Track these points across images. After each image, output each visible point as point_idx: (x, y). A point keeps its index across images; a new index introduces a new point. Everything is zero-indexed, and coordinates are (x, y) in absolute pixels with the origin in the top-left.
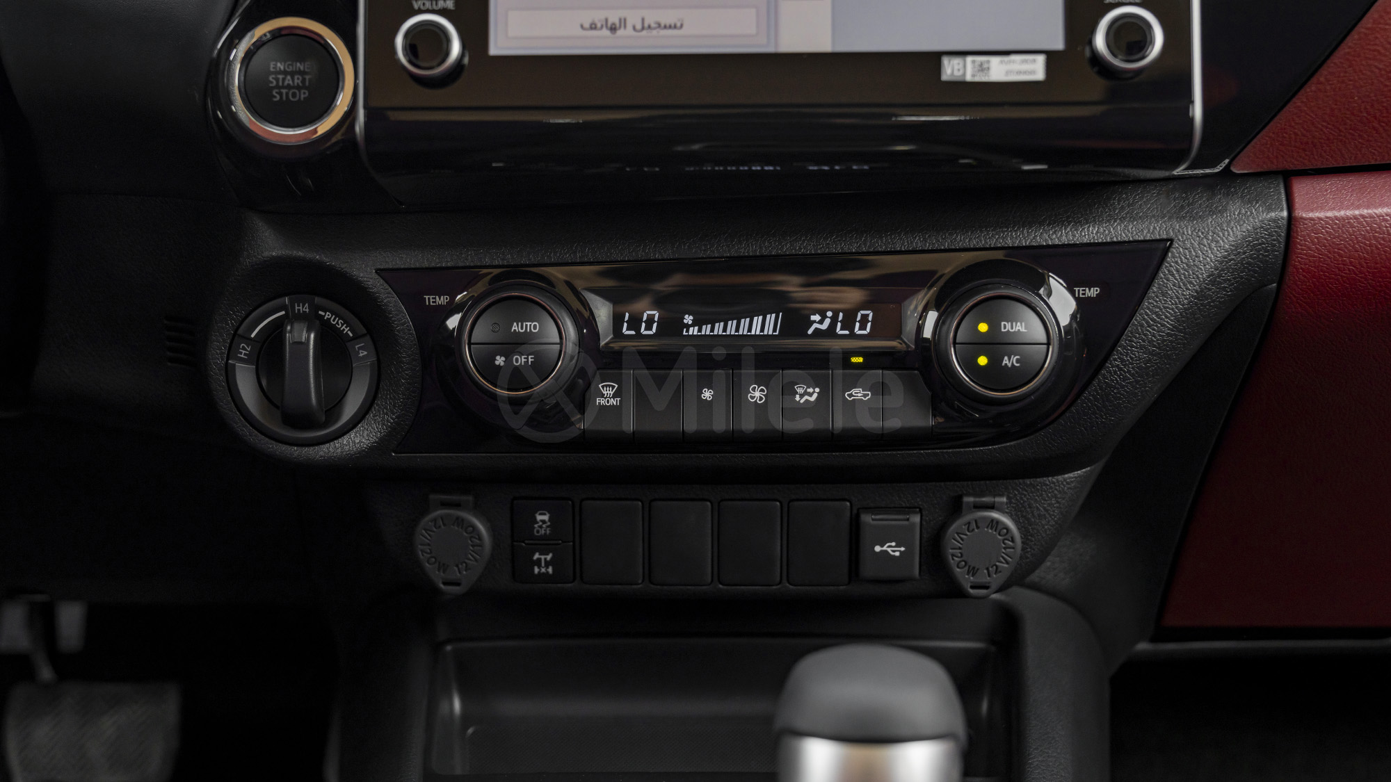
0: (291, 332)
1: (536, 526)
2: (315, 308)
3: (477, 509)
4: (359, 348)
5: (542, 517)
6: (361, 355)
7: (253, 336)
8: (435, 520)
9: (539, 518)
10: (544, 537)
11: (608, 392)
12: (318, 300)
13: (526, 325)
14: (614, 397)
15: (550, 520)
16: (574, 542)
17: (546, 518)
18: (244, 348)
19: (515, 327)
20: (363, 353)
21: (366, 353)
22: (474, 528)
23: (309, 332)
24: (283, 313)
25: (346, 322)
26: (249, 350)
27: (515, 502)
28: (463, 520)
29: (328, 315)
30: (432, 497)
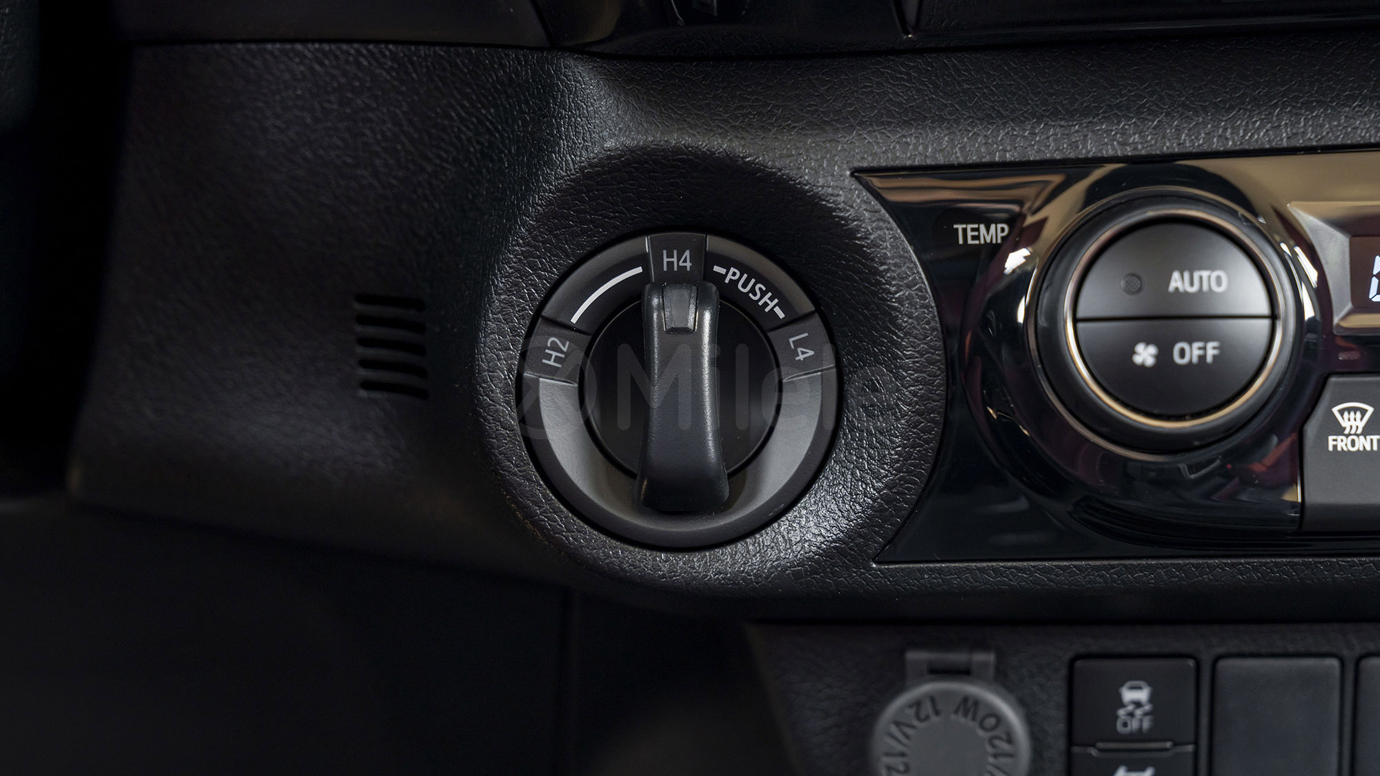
0: (662, 307)
1: (1121, 712)
2: (706, 260)
3: (1002, 679)
4: (798, 344)
5: (1135, 695)
6: (801, 357)
7: (574, 320)
8: (918, 704)
9: (1128, 695)
10: (1138, 736)
11: (1352, 422)
12: (714, 243)
13: (1201, 278)
14: (1366, 431)
15: (1152, 700)
16: (1196, 743)
17: (1142, 695)
18: (555, 348)
19: (1177, 282)
20: (804, 354)
21: (811, 353)
22: (999, 719)
23: (700, 307)
24: (639, 270)
25: (771, 287)
26: (565, 349)
27: (1079, 664)
28: (977, 703)
29: (732, 274)
30: (912, 656)
